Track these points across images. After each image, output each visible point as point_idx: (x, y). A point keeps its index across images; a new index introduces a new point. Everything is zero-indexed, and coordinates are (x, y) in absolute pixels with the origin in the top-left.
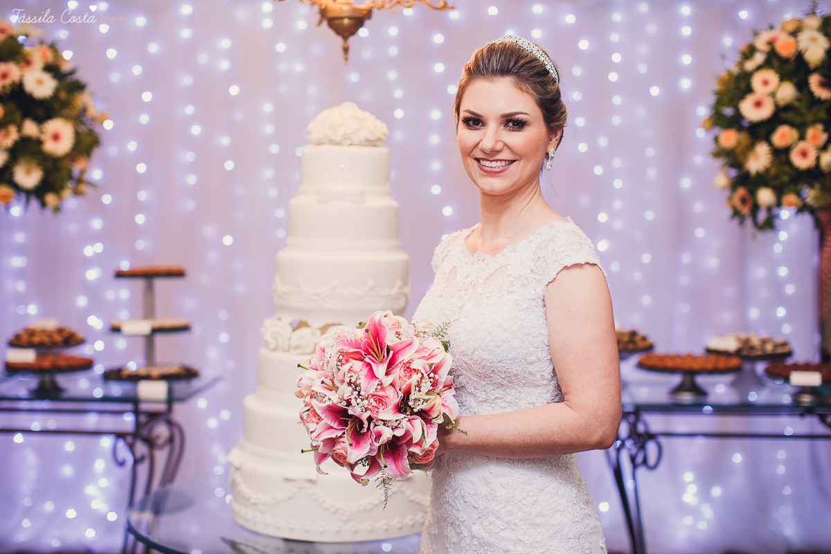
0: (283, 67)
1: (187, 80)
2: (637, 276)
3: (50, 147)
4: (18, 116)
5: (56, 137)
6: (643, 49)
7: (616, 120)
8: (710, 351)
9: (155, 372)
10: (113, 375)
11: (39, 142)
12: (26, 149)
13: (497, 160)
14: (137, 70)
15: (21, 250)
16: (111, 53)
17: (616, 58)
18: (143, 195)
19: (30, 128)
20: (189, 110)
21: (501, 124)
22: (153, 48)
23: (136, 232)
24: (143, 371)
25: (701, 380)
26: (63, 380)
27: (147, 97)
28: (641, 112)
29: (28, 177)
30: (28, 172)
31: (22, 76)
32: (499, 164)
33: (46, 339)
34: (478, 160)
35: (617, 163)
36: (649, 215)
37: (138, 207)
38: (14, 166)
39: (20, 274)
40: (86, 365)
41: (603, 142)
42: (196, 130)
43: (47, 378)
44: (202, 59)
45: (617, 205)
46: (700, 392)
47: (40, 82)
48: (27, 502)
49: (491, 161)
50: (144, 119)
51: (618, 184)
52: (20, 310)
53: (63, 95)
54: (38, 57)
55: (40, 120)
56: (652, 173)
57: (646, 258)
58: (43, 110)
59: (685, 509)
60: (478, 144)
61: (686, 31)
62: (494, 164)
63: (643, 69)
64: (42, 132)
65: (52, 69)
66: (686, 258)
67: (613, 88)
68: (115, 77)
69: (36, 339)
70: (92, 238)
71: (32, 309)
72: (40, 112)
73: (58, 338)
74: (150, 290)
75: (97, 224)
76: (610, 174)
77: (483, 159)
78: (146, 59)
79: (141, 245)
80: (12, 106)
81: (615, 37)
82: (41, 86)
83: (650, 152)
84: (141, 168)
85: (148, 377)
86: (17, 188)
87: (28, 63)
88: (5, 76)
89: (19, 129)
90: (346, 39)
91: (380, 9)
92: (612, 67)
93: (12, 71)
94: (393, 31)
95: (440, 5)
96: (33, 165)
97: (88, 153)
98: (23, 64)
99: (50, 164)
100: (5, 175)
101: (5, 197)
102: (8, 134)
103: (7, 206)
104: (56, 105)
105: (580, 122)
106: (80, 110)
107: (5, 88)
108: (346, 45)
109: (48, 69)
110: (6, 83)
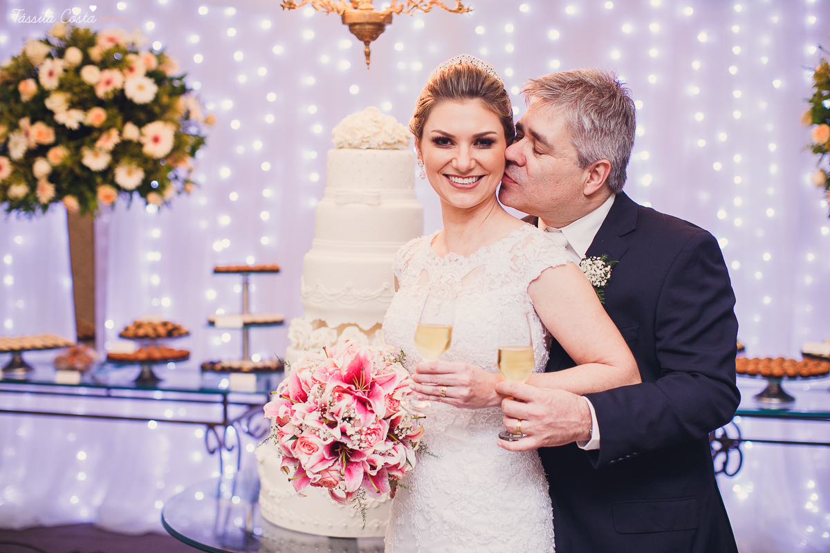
0: (401, 66)
1: (309, 81)
2: (758, 275)
3: (151, 150)
4: (119, 120)
5: (156, 140)
6: (766, 40)
7: (737, 115)
8: (807, 356)
9: (247, 365)
10: (209, 367)
11: (140, 145)
12: (126, 151)
13: (469, 177)
14: (262, 72)
15: (155, 246)
16: (239, 56)
17: (737, 50)
18: (267, 193)
19: (131, 131)
20: (312, 109)
21: (472, 143)
22: (278, 50)
23: (259, 229)
24: (236, 364)
25: (788, 386)
26: (158, 371)
27: (271, 97)
28: (763, 105)
29: (129, 176)
30: (130, 173)
31: (124, 81)
32: (470, 180)
33: (150, 332)
34: (447, 176)
35: (737, 158)
36: (770, 213)
37: (261, 204)
38: (116, 167)
39: (154, 268)
40: (183, 357)
41: (722, 137)
42: (318, 129)
43: (146, 369)
44: (325, 59)
45: (738, 202)
46: (786, 398)
47: (141, 88)
48: (160, 485)
49: (464, 178)
50: (270, 119)
51: (738, 180)
52: (155, 302)
53: (165, 100)
54: (141, 63)
55: (140, 124)
56: (774, 169)
57: (767, 257)
58: (144, 114)
59: (805, 518)
60: (451, 161)
61: (812, 20)
62: (466, 181)
63: (765, 60)
64: (141, 134)
65: (156, 76)
66: (811, 257)
68: (242, 79)
69: (141, 332)
70: (218, 233)
72: (142, 116)
73: (162, 331)
74: (246, 285)
75: (225, 220)
76: (730, 170)
77: (455, 176)
78: (271, 61)
79: (265, 241)
80: (115, 111)
81: (736, 29)
82: (141, 91)
83: (773, 147)
84: (266, 166)
85: (238, 370)
86: (119, 189)
87: (131, 69)
88: (108, 83)
89: (121, 133)
90: (367, 43)
91: (398, 13)
92: (732, 59)
93: (116, 78)
94: (509, 28)
95: (456, 7)
96: (134, 166)
97: (193, 153)
98: (126, 71)
99: (150, 166)
100: (107, 176)
101: (108, 197)
102: (109, 137)
103: (113, 205)
104: (157, 109)
105: (699, 117)
106: (183, 112)
107: (107, 94)
108: (367, 50)
109: (150, 74)
110: (110, 89)
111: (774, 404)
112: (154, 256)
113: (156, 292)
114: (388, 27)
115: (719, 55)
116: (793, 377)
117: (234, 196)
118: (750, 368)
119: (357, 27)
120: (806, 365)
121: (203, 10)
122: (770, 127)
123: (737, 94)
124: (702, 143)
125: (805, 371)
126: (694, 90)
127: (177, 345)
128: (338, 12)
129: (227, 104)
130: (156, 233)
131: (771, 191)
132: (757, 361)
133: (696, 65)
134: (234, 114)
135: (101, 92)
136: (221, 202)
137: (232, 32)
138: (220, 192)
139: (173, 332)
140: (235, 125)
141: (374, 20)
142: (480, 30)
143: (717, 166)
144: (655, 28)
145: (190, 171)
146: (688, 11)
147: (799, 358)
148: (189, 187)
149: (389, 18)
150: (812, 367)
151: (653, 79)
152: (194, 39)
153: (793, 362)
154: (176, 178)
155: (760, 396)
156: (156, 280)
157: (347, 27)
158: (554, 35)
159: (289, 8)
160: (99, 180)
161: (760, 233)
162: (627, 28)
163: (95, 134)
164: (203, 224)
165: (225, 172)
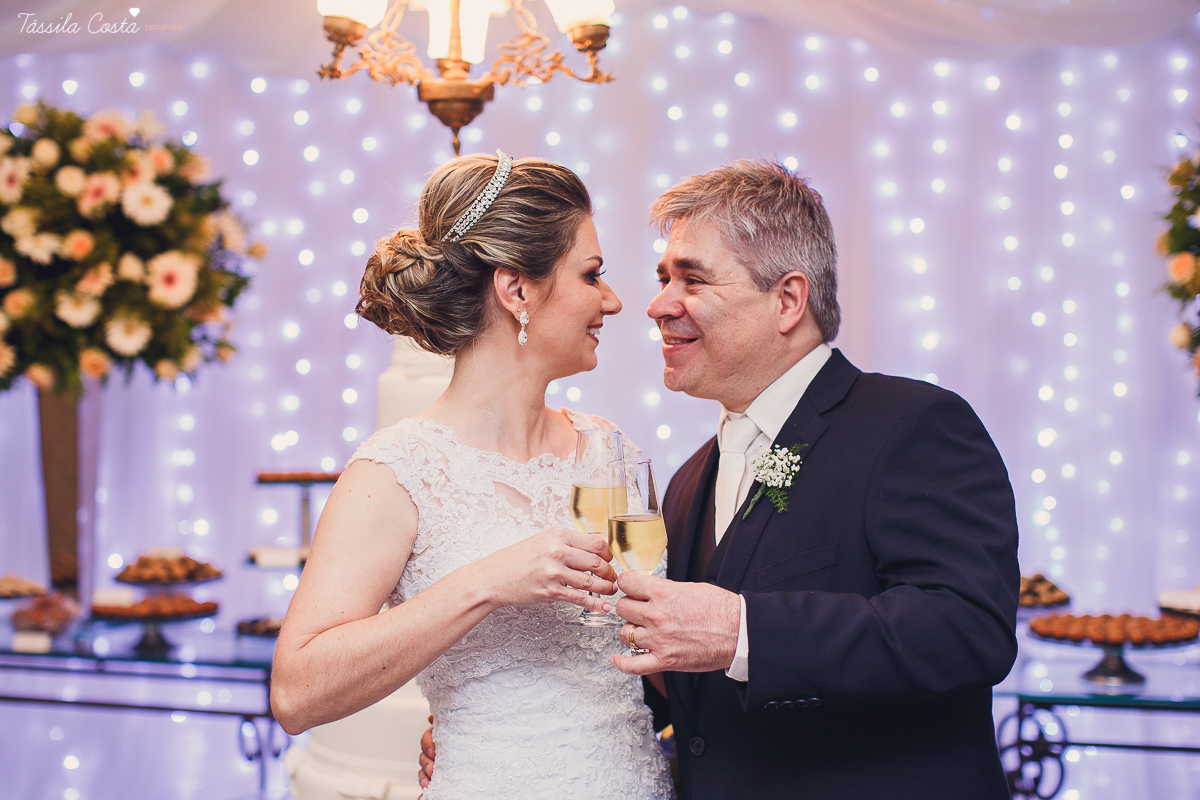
2: (1104, 486)
3: (162, 295)
4: (113, 250)
5: (170, 280)
6: (1110, 127)
7: (1068, 240)
8: (1167, 611)
10: (249, 628)
11: (145, 288)
12: (124, 297)
14: (347, 177)
15: (185, 441)
16: (311, 154)
17: (1066, 141)
18: (354, 362)
19: (131, 267)
22: (370, 144)
23: (344, 414)
25: (1134, 658)
26: (171, 632)
27: (361, 216)
28: (1106, 225)
29: (128, 337)
30: (129, 330)
31: (121, 191)
33: (161, 572)
35: (1069, 307)
36: (1120, 390)
37: (346, 378)
38: (107, 322)
39: (184, 475)
40: (210, 610)
41: (1046, 274)
43: (151, 630)
45: (1071, 373)
46: (1132, 676)
47: (147, 201)
50: (358, 248)
51: (1070, 340)
52: (183, 528)
53: (185, 219)
54: (148, 164)
55: (145, 256)
56: (1125, 323)
57: (1116, 458)
58: (150, 241)
61: (1180, 95)
63: (1109, 157)
64: (147, 272)
65: (172, 183)
66: (1183, 458)
67: (1059, 190)
68: (317, 188)
69: (148, 573)
70: (279, 423)
71: (202, 527)
72: (149, 243)
73: (179, 571)
74: (306, 503)
75: (290, 403)
76: (1058, 324)
78: (359, 160)
79: (349, 434)
80: (106, 236)
81: (1065, 109)
82: (147, 204)
83: (1123, 289)
84: (353, 321)
86: (114, 355)
87: (134, 173)
88: (98, 193)
89: (115, 269)
90: (456, 131)
91: (503, 84)
92: (1059, 156)
93: (109, 185)
94: (720, 110)
95: (589, 74)
96: (134, 321)
97: (230, 300)
98: (125, 175)
99: (160, 319)
100: (95, 335)
101: (95, 367)
102: (97, 275)
103: (104, 380)
104: (171, 234)
105: (1011, 243)
106: (213, 239)
107: (95, 210)
108: (456, 141)
109: (163, 181)
110: (98, 203)
111: (1113, 686)
112: (184, 458)
113: (186, 513)
114: (488, 107)
115: (1038, 150)
116: (1139, 645)
117: (303, 367)
118: (1075, 630)
119: (440, 106)
120: (1161, 625)
121: (258, 85)
122: (1118, 259)
123: (1067, 208)
124: (1014, 283)
125: (1158, 635)
126: (1002, 203)
127: (201, 594)
128: (411, 82)
129: (295, 227)
130: (187, 422)
131: (1121, 357)
132: (1087, 618)
133: (1005, 164)
134: (304, 242)
135: (87, 206)
136: (285, 377)
137: (301, 118)
138: (282, 360)
139: (198, 573)
140: (306, 258)
141: (464, 94)
142: (675, 113)
143: (1039, 319)
144: (941, 108)
145: (226, 327)
146: (992, 83)
147: (1154, 615)
148: (225, 353)
149: (488, 92)
150: (1171, 628)
151: (939, 186)
152: (245, 128)
153: (1143, 621)
154: (205, 338)
155: (1091, 675)
156: (186, 493)
157: (424, 107)
158: (788, 120)
159: (332, 77)
160: (81, 340)
161: (1105, 421)
162: (899, 109)
163: (77, 272)
164: (258, 409)
165: (291, 330)
